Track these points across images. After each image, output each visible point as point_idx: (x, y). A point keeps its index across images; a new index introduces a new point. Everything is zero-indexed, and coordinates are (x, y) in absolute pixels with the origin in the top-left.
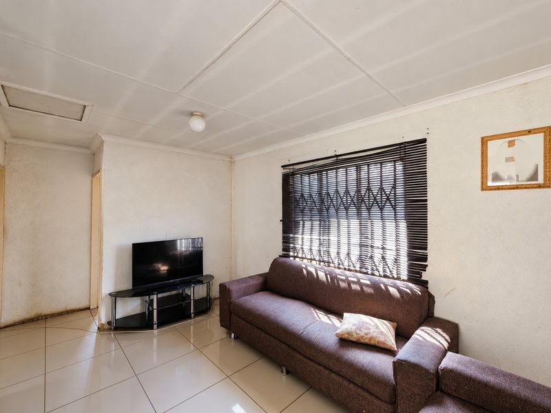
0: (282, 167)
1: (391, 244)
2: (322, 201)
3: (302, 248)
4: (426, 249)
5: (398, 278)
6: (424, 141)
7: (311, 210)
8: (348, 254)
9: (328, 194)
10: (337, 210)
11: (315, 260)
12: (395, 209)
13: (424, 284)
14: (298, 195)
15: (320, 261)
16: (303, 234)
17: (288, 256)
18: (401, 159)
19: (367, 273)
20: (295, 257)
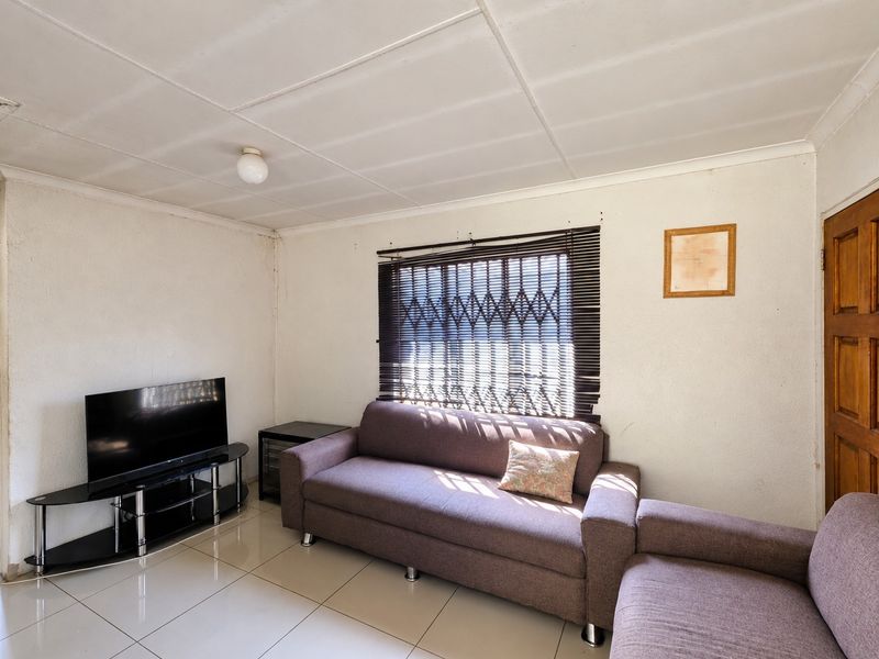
0: (378, 253)
1: (553, 371)
2: (448, 310)
3: (416, 385)
4: (597, 374)
5: (563, 417)
6: (596, 229)
7: (430, 325)
8: (491, 388)
9: (458, 298)
10: (473, 324)
11: (437, 401)
12: (558, 321)
13: (595, 420)
14: (407, 300)
15: (446, 402)
16: (417, 361)
17: (390, 398)
18: (567, 252)
19: (519, 414)
20: (402, 399)
